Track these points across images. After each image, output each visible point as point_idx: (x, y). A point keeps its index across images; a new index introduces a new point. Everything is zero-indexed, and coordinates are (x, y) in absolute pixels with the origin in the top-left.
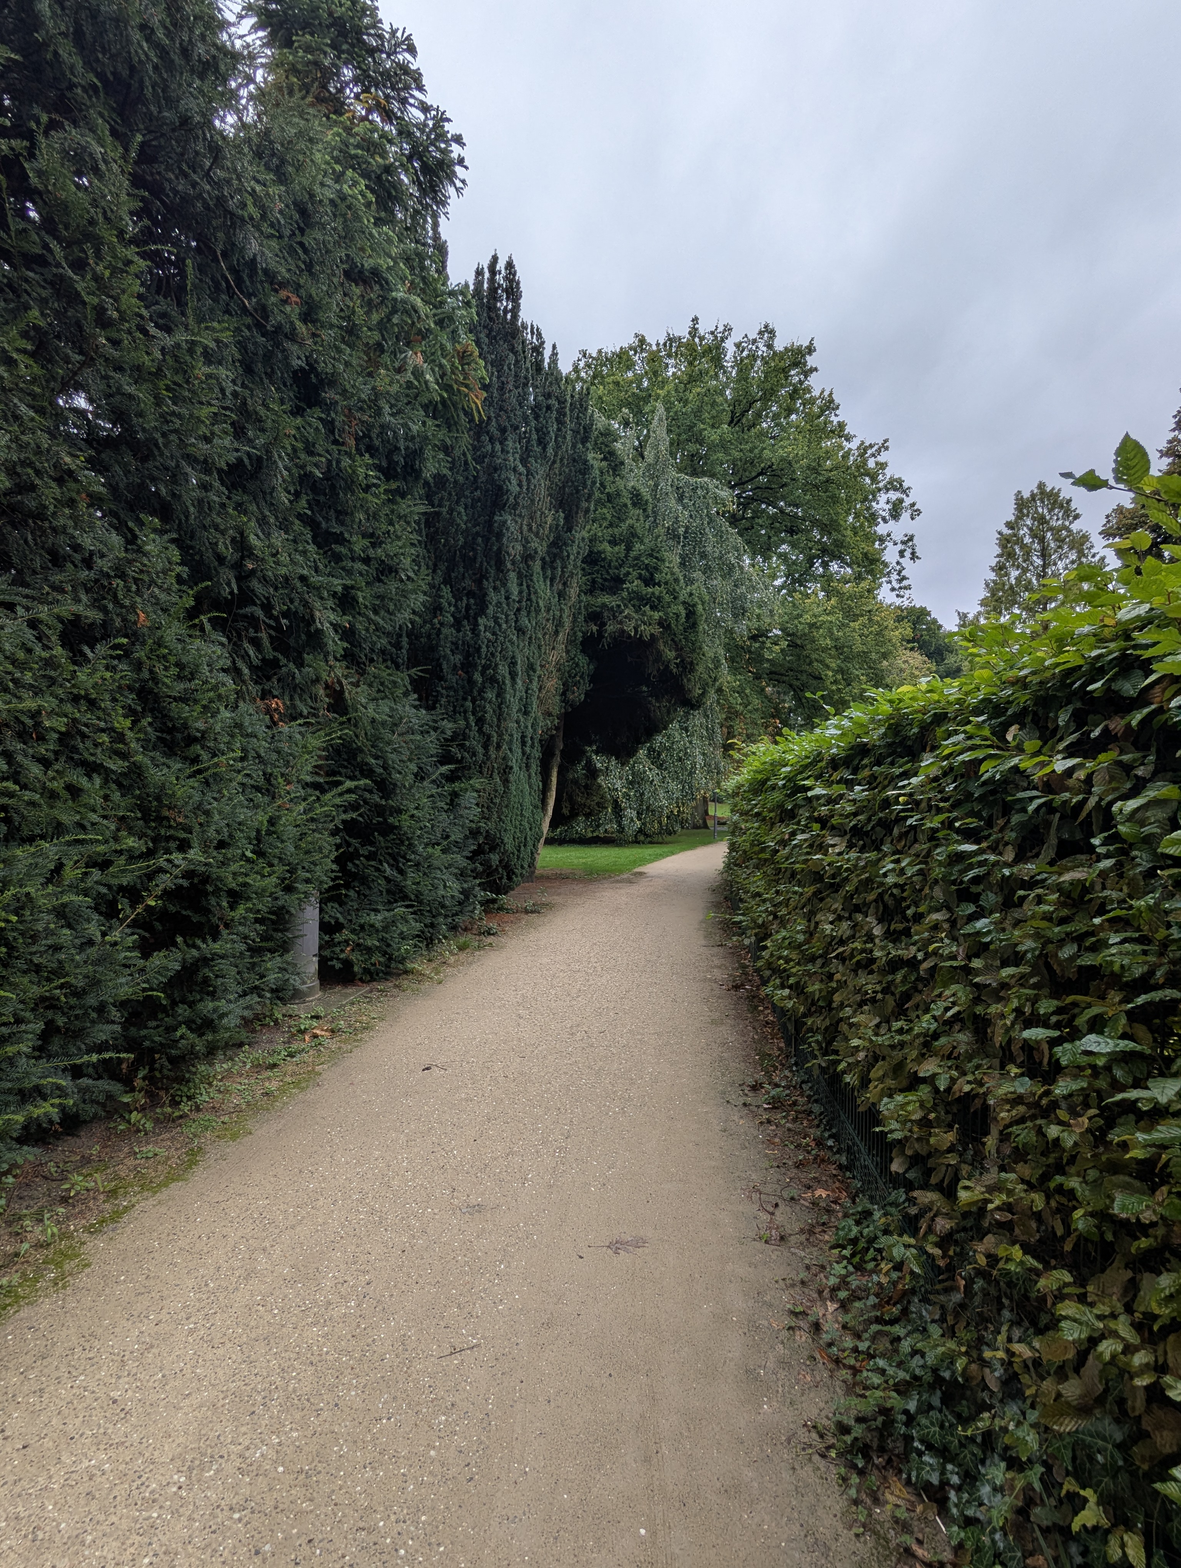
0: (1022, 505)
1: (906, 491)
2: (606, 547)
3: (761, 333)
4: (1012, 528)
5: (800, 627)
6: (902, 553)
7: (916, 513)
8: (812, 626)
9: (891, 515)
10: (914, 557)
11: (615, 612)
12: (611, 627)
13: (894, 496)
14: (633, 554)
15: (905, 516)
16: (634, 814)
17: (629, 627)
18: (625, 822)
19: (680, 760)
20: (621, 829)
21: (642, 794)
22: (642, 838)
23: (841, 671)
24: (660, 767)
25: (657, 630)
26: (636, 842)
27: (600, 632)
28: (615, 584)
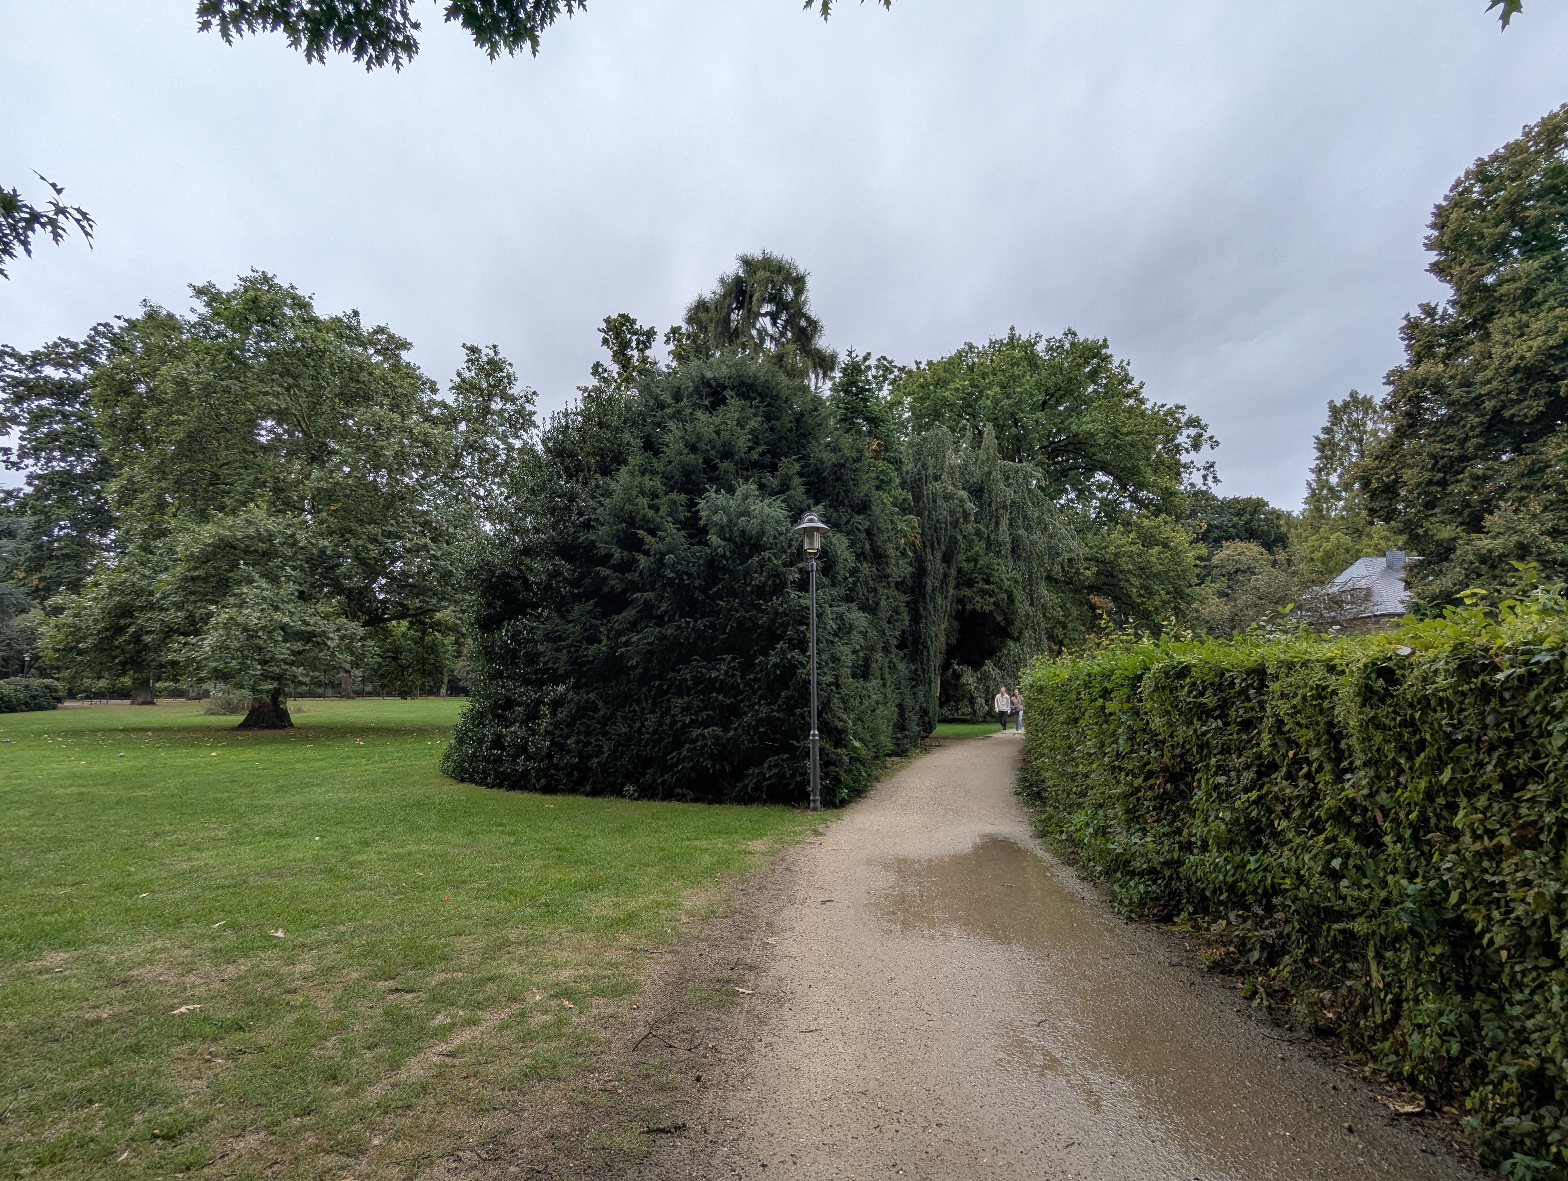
0: (1336, 413)
1: (1204, 428)
2: (965, 564)
3: (1065, 334)
4: (1327, 433)
5: (1107, 556)
6: (1205, 477)
7: (1215, 444)
8: (1116, 555)
9: (1192, 446)
10: (1216, 480)
11: (971, 599)
12: (969, 607)
13: (1193, 432)
14: (979, 566)
15: (1205, 447)
16: (983, 701)
17: (978, 607)
18: (977, 707)
19: (1015, 662)
20: (974, 712)
21: (988, 688)
22: (989, 719)
23: (1143, 587)
24: (1000, 668)
25: (993, 608)
26: (985, 721)
27: (964, 609)
28: (970, 583)
